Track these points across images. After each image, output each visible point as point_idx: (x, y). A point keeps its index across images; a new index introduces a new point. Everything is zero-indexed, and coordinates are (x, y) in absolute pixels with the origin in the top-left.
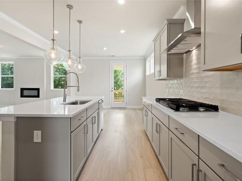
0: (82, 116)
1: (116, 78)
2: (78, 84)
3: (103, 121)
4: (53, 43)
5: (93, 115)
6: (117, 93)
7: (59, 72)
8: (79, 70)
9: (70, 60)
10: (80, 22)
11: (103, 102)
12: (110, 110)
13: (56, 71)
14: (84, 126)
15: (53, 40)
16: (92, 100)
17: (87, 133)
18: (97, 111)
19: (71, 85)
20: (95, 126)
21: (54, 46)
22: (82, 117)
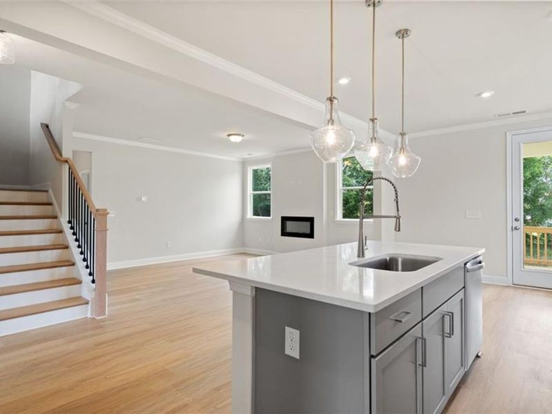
0: (406, 311)
1: (530, 186)
2: (398, 210)
3: (481, 327)
4: (332, 105)
5: (444, 308)
6: (535, 234)
7: (357, 178)
8: (400, 170)
9: (374, 143)
10: (403, 34)
11: (481, 267)
12: (507, 290)
13: (349, 176)
14: (413, 340)
15: (331, 100)
16: (442, 259)
17: (424, 365)
18: (461, 295)
19: (383, 214)
20: (454, 342)
21: (333, 115)
22: (407, 313)
